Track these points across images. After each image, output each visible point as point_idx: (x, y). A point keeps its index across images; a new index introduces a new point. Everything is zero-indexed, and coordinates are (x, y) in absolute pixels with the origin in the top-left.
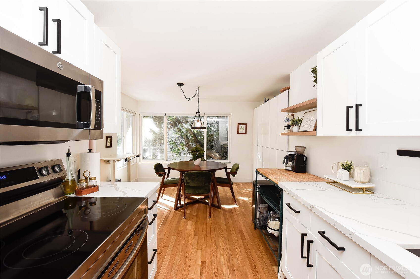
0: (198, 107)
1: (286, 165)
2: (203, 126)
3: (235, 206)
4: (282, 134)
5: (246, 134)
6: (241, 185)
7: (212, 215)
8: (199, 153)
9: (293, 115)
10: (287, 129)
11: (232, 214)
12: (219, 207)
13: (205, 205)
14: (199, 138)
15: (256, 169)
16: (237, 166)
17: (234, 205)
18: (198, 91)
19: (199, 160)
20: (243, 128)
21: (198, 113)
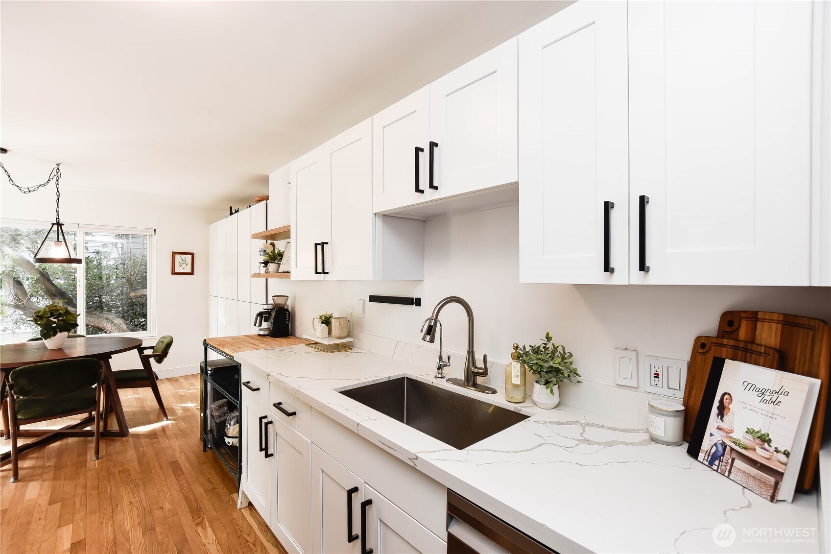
0: (57, 211)
1: (260, 328)
2: (72, 258)
3: (165, 423)
4: (255, 276)
5: (192, 273)
6: (182, 380)
7: (102, 452)
8: (62, 320)
9: (273, 245)
10: (264, 267)
11: (155, 440)
12: (123, 432)
13: (81, 439)
14: (61, 285)
15: (205, 340)
16: (166, 341)
17: (162, 420)
18: (57, 173)
19: (61, 336)
20: (185, 262)
21: (59, 224)
